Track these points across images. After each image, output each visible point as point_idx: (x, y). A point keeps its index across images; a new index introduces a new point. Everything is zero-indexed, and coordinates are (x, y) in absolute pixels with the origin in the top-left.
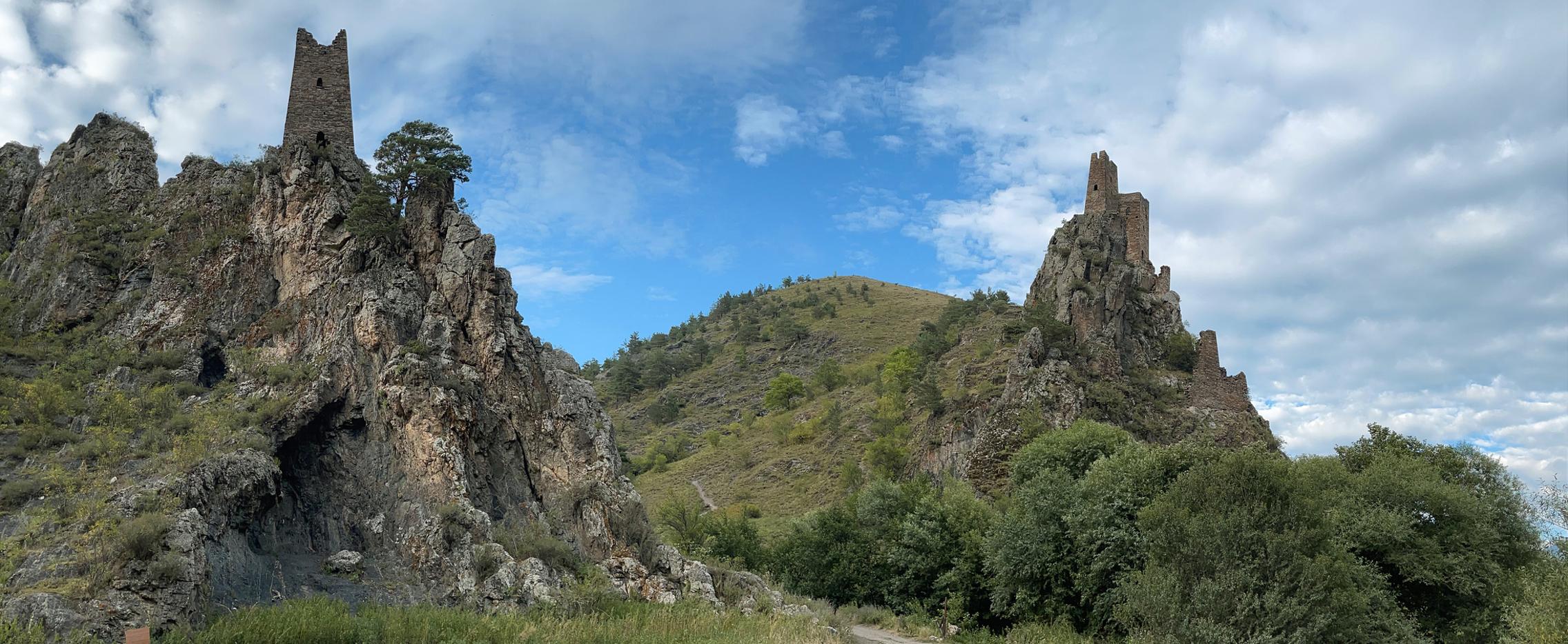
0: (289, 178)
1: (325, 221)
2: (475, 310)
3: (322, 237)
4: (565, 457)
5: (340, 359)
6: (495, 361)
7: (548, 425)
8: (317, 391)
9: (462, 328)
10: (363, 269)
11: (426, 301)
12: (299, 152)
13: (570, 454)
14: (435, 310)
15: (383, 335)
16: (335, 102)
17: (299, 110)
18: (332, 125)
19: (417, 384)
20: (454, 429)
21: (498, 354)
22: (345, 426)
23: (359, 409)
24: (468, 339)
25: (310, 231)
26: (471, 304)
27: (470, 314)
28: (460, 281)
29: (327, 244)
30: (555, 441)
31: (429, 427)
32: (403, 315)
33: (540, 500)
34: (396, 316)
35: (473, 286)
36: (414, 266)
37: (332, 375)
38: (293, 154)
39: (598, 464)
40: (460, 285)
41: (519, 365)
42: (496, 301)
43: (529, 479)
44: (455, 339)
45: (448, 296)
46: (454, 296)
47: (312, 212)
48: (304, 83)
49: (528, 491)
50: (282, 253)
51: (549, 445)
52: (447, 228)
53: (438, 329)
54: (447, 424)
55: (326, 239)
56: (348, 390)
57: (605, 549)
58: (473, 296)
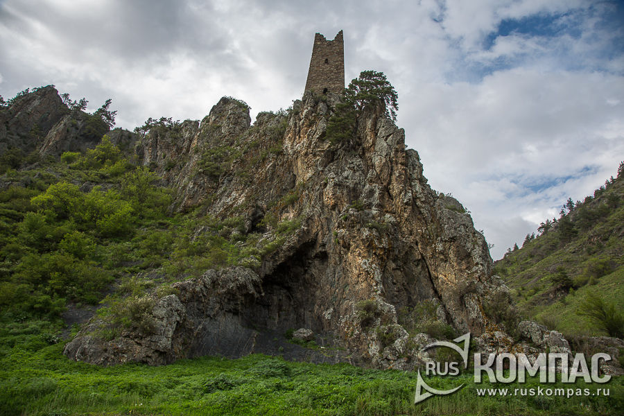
0: (302, 115)
1: (318, 136)
2: (394, 177)
3: (316, 146)
4: (453, 267)
5: (314, 215)
6: (405, 208)
7: (440, 247)
8: (299, 235)
9: (386, 190)
10: (332, 161)
11: (366, 176)
13: (455, 264)
14: (371, 181)
16: (335, 71)
19: (354, 227)
20: (375, 254)
21: (406, 204)
22: (316, 256)
23: (324, 245)
24: (390, 196)
25: (310, 144)
26: (391, 175)
27: (390, 181)
28: (384, 161)
29: (318, 150)
30: (446, 257)
31: (360, 253)
32: (351, 186)
34: (347, 187)
35: (391, 162)
36: (362, 156)
37: (307, 226)
39: (475, 268)
40: (384, 163)
41: (422, 210)
42: (406, 170)
43: (432, 283)
44: (382, 197)
45: (378, 171)
46: (381, 170)
47: (312, 132)
48: (317, 62)
50: (297, 158)
51: (442, 260)
52: (378, 130)
53: (372, 192)
54: (371, 251)
55: (318, 147)
56: (317, 235)
58: (392, 169)
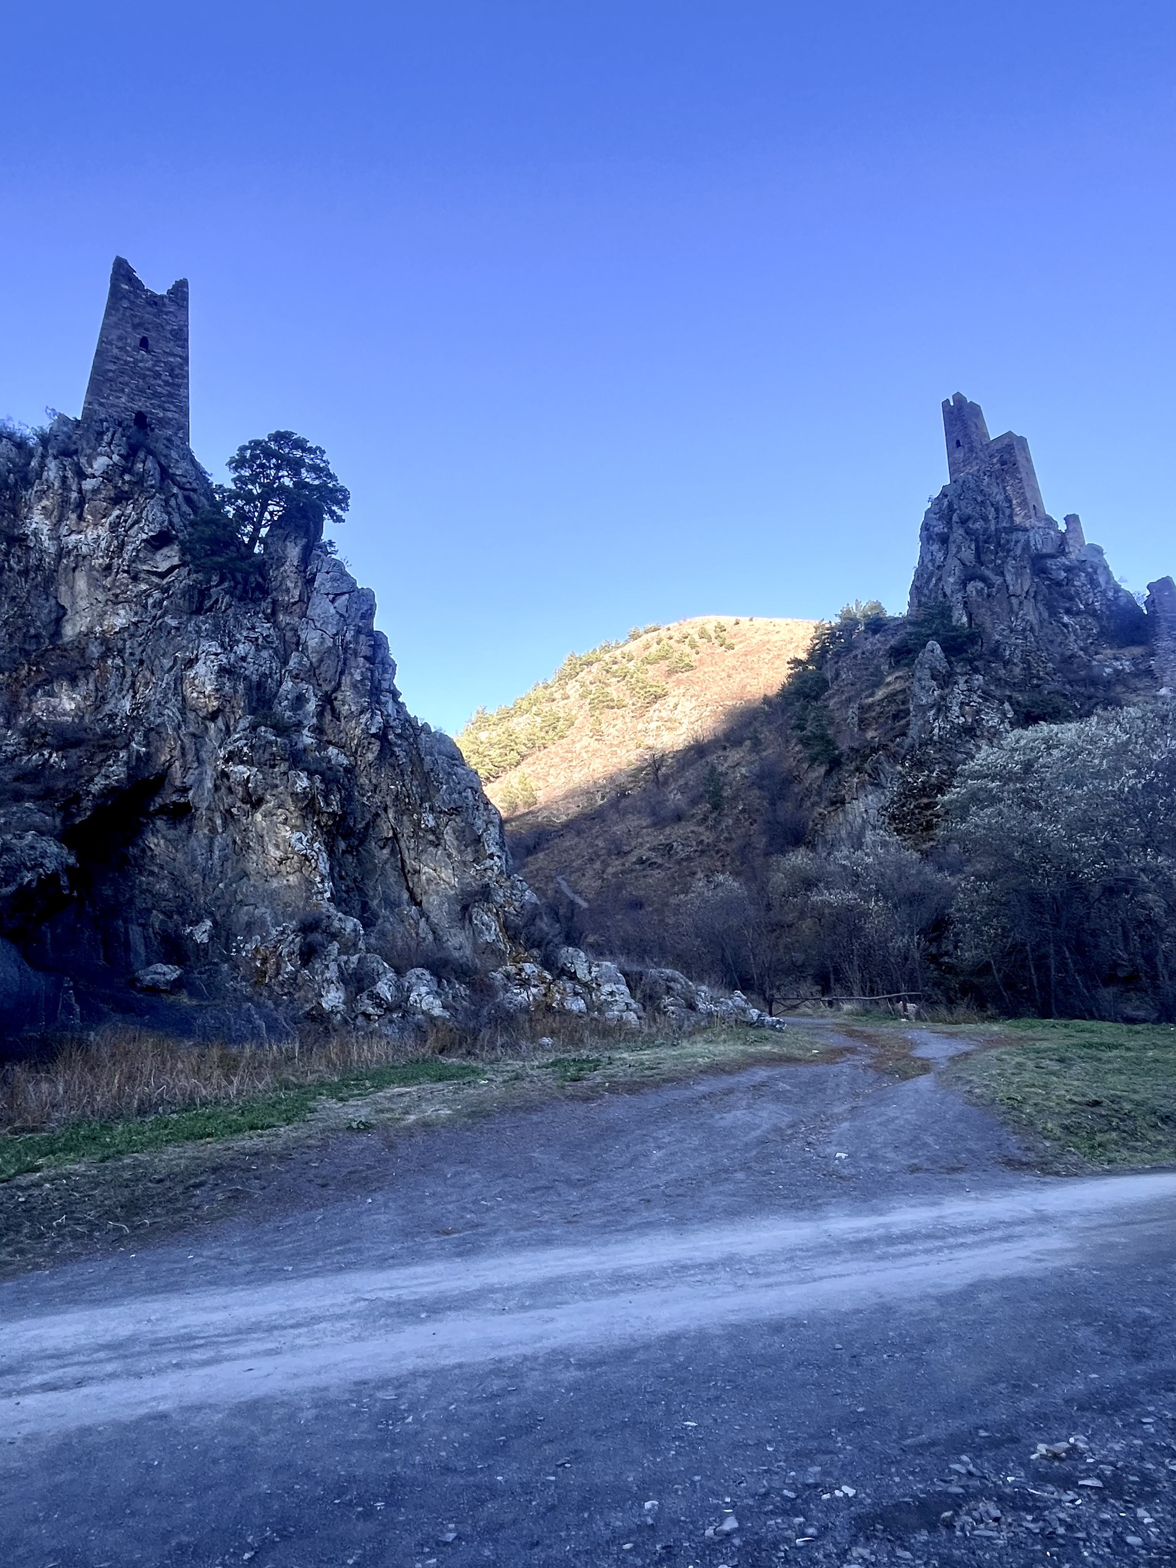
0: (92, 467)
1: (145, 536)
2: (346, 680)
3: (138, 558)
4: (449, 856)
5: (163, 724)
6: (369, 743)
7: (430, 820)
8: (127, 763)
9: (328, 701)
10: (198, 611)
11: (285, 663)
12: (110, 434)
13: (454, 853)
14: (297, 676)
15: (225, 699)
16: (166, 376)
17: (111, 374)
18: (160, 406)
19: (273, 766)
20: (318, 823)
21: (373, 735)
22: (163, 810)
24: (336, 715)
25: (122, 546)
26: (342, 673)
27: (339, 684)
28: (329, 643)
29: (145, 568)
30: (438, 838)
31: (286, 819)
32: (255, 678)
33: (419, 904)
34: (246, 678)
35: (345, 650)
36: (271, 617)
37: (147, 745)
38: (101, 434)
39: (489, 863)
40: (329, 648)
41: (396, 749)
42: (372, 672)
43: (407, 880)
44: (320, 715)
45: (314, 660)
46: (321, 661)
47: (125, 521)
48: (120, 338)
49: (406, 896)
50: (74, 569)
51: (431, 842)
52: (315, 575)
53: (300, 700)
54: (310, 816)
55: (144, 562)
56: (170, 766)
57: (500, 957)
58: (345, 664)
